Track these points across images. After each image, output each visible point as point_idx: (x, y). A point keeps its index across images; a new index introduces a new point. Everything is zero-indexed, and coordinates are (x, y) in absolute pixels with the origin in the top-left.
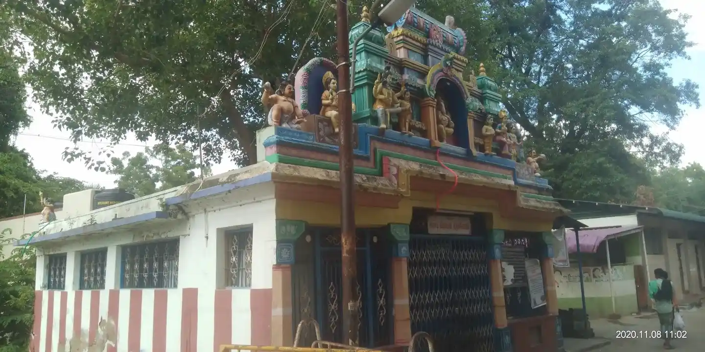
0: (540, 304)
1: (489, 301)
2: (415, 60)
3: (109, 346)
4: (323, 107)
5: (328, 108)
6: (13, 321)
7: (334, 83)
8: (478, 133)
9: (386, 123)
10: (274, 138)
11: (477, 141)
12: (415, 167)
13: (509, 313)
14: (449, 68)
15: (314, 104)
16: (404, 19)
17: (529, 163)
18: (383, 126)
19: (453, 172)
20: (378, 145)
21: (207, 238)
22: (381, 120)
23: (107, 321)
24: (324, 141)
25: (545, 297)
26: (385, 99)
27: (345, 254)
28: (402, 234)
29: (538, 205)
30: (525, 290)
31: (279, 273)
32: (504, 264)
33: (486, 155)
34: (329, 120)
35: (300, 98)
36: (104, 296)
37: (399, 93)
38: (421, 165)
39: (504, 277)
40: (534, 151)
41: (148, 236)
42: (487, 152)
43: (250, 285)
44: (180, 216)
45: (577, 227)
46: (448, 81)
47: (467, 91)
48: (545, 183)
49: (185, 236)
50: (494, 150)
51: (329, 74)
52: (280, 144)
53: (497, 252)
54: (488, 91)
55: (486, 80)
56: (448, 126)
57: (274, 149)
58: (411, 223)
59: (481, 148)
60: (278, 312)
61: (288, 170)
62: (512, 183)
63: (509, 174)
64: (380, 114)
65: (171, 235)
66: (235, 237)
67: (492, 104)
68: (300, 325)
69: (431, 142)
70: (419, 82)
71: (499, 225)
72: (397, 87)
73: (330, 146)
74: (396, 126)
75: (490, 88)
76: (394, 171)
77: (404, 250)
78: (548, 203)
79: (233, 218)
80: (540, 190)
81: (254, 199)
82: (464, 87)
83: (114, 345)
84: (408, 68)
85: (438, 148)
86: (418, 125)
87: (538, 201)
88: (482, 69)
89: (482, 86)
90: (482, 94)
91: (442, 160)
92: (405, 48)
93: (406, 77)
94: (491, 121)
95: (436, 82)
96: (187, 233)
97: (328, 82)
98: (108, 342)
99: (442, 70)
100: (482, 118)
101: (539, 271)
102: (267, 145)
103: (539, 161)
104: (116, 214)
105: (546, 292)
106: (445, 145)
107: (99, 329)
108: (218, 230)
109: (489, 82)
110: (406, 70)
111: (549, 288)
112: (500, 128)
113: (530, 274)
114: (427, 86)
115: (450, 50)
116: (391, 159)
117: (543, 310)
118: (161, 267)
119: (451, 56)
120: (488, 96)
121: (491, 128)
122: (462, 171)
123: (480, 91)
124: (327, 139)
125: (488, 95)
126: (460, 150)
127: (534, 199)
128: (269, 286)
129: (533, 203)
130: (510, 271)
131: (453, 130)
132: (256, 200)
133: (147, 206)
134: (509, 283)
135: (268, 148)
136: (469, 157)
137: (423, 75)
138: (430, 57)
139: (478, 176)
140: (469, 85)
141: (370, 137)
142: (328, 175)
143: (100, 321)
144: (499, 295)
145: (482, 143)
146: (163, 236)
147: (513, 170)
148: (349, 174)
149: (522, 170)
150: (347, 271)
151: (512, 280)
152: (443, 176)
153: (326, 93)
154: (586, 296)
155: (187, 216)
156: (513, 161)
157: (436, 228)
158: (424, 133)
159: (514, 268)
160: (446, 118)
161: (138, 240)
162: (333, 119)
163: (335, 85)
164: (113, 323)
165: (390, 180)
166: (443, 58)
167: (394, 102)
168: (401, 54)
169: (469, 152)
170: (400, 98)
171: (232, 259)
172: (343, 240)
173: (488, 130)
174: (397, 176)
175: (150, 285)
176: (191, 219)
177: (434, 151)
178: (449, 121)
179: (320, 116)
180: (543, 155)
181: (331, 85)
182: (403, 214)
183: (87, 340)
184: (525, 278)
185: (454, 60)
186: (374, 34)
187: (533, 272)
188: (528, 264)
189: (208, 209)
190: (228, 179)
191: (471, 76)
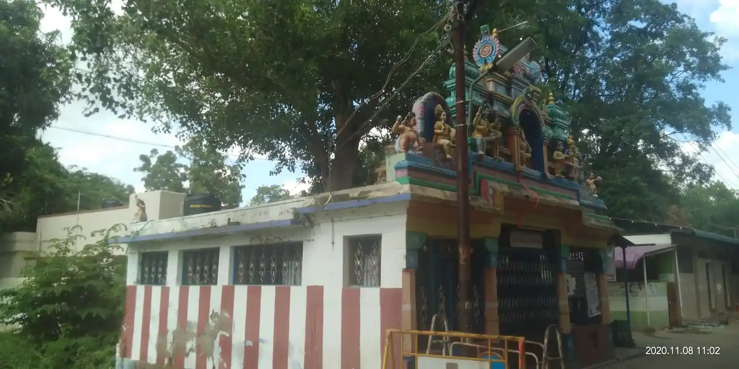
0: (595, 313)
1: (556, 307)
2: (501, 91)
3: (222, 337)
4: (435, 136)
5: (440, 137)
6: (89, 315)
7: (444, 115)
8: (551, 158)
9: (483, 150)
10: (406, 163)
11: (550, 165)
12: (505, 188)
13: (572, 321)
14: (530, 99)
15: (429, 133)
16: (494, 56)
17: (588, 184)
18: (481, 152)
19: (533, 192)
20: (477, 168)
21: (333, 243)
22: (480, 148)
23: (219, 314)
24: (438, 166)
25: (599, 308)
26: (484, 129)
27: (462, 262)
28: (492, 247)
29: (598, 223)
30: (584, 300)
31: (408, 276)
32: (567, 276)
33: (557, 177)
34: (441, 147)
35: (419, 128)
36: (216, 292)
37: (493, 123)
38: (509, 187)
39: (568, 287)
40: (592, 174)
41: (267, 239)
42: (557, 175)
43: (379, 284)
44: (307, 224)
45: (626, 244)
46: (529, 111)
47: (543, 121)
48: (602, 204)
49: (309, 241)
50: (563, 173)
51: (439, 107)
52: (410, 169)
53: (564, 266)
54: (558, 119)
55: (556, 109)
56: (527, 152)
57: (405, 172)
58: (500, 236)
59: (552, 171)
60: (407, 307)
61: (419, 191)
62: (577, 203)
63: (573, 195)
64: (478, 142)
65: (293, 239)
66: (359, 244)
67: (560, 131)
68: (434, 318)
69: (515, 166)
70: (507, 113)
71: (566, 240)
72: (491, 117)
73: (442, 169)
74: (489, 153)
75: (558, 116)
76: (491, 192)
77: (494, 260)
78: (604, 222)
79: (361, 228)
80: (598, 210)
81: (385, 213)
82: (540, 116)
83: (228, 335)
84: (496, 100)
85: (520, 172)
86: (506, 151)
87: (597, 221)
88: (551, 98)
89: (552, 114)
90: (552, 122)
91: (524, 183)
92: (494, 81)
93: (496, 108)
94: (562, 147)
95: (519, 112)
96: (311, 239)
97: (439, 114)
98: (221, 332)
99: (523, 102)
100: (554, 144)
101: (595, 283)
102: (398, 168)
103: (595, 183)
104: (229, 219)
105: (600, 303)
106: (525, 168)
107: (210, 321)
108: (345, 238)
109: (558, 110)
110: (495, 101)
111: (603, 300)
112: (568, 154)
113: (587, 286)
114: (513, 115)
115: (528, 83)
116: (488, 181)
117: (598, 319)
118: (280, 267)
119: (531, 89)
120: (558, 124)
121: (561, 153)
122: (539, 193)
123: (550, 119)
124: (441, 164)
125: (557, 122)
126: (536, 173)
127: (593, 218)
128: (399, 285)
129: (593, 222)
130: (572, 283)
131: (530, 155)
132: (387, 214)
133: (266, 213)
134: (571, 293)
135: (399, 172)
136: (543, 180)
137: (508, 105)
138: (513, 90)
139: (553, 197)
140: (543, 113)
141: (472, 162)
142: (445, 195)
143: (211, 313)
144: (564, 304)
145: (553, 167)
146: (285, 240)
147: (577, 191)
148: (465, 195)
149: (584, 192)
150: (463, 276)
151: (574, 291)
152: (527, 196)
153: (438, 123)
154: (630, 310)
155: (312, 224)
156: (576, 182)
157: (517, 242)
158: (509, 158)
159: (576, 280)
160: (525, 144)
161: (256, 242)
162: (445, 147)
163: (445, 116)
164: (227, 315)
165: (488, 200)
166: (524, 91)
167: (490, 132)
168: (491, 87)
169: (544, 176)
170: (494, 128)
171: (356, 262)
172: (461, 250)
173: (559, 155)
174: (493, 196)
175: (268, 282)
176: (315, 227)
177: (517, 174)
178: (528, 147)
179: (433, 144)
180: (599, 178)
181: (442, 117)
182: (494, 230)
183: (195, 331)
184: (584, 290)
185: (535, 94)
186: (473, 71)
187: (590, 285)
188: (586, 276)
189: (335, 219)
190: (359, 195)
191: (543, 105)
